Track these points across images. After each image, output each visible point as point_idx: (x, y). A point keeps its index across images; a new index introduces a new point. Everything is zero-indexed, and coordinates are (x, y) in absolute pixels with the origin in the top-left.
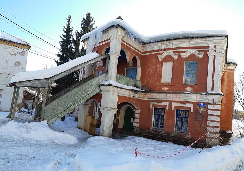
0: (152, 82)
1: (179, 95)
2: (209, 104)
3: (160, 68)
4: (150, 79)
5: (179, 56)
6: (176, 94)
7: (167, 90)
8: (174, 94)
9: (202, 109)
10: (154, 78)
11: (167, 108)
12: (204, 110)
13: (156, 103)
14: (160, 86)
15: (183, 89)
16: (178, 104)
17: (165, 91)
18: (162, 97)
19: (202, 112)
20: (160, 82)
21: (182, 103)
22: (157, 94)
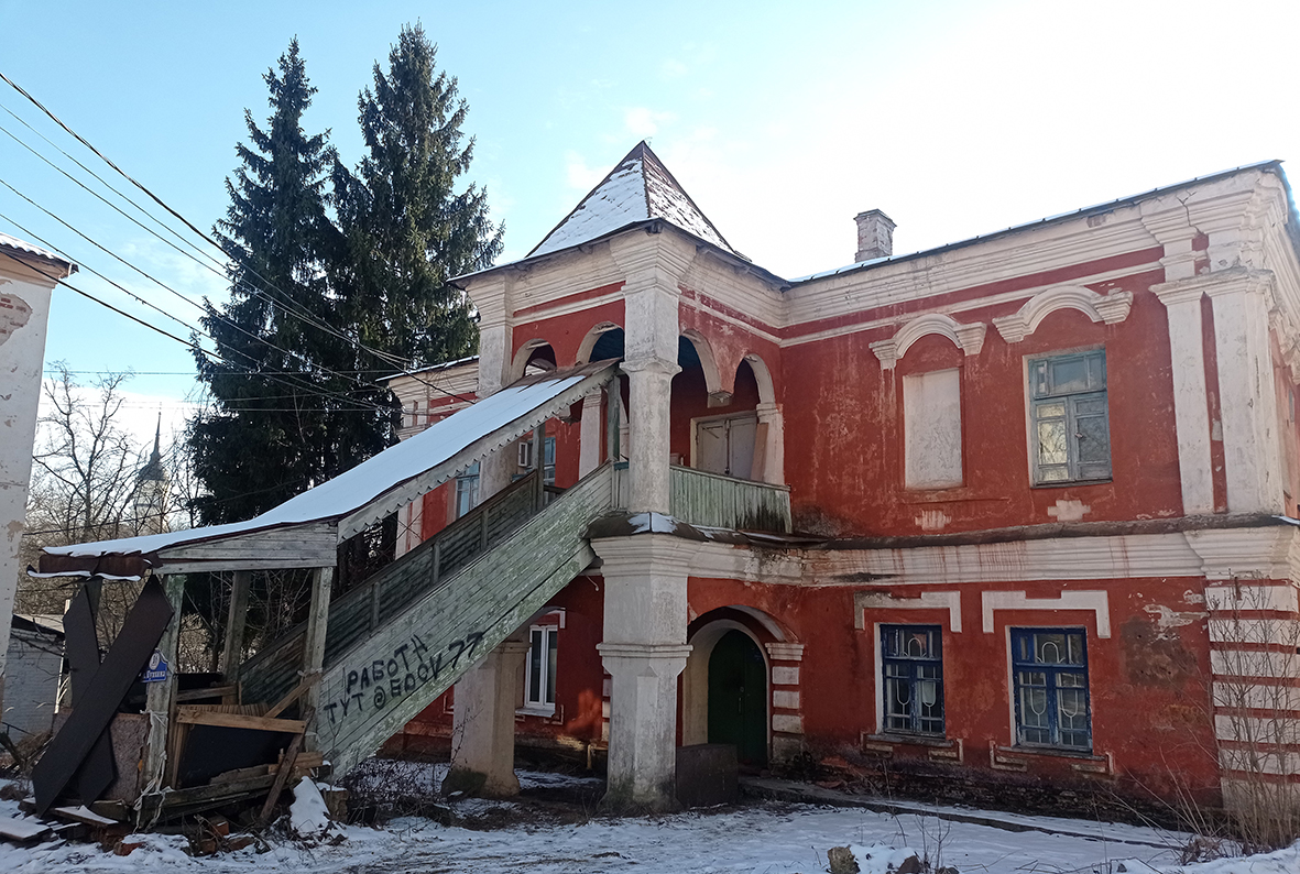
0: (852, 487)
1: (1016, 546)
2: (1208, 584)
3: (893, 411)
4: (840, 477)
5: (992, 332)
6: (998, 547)
7: (941, 525)
8: (984, 549)
9: (1167, 617)
10: (861, 469)
11: (956, 625)
12: (1183, 622)
13: (887, 602)
14: (901, 506)
15: (1032, 516)
16: (1019, 601)
17: (935, 532)
18: (918, 565)
19: (1169, 631)
20: (900, 489)
21: (1035, 589)
22: (886, 554)
